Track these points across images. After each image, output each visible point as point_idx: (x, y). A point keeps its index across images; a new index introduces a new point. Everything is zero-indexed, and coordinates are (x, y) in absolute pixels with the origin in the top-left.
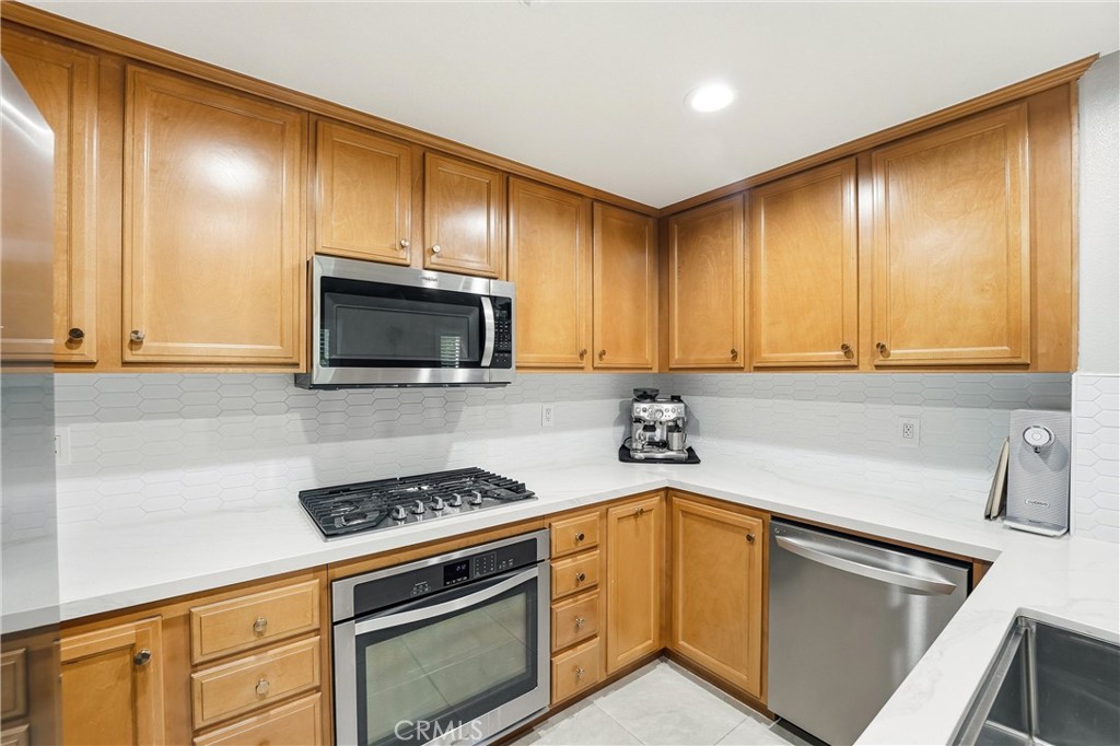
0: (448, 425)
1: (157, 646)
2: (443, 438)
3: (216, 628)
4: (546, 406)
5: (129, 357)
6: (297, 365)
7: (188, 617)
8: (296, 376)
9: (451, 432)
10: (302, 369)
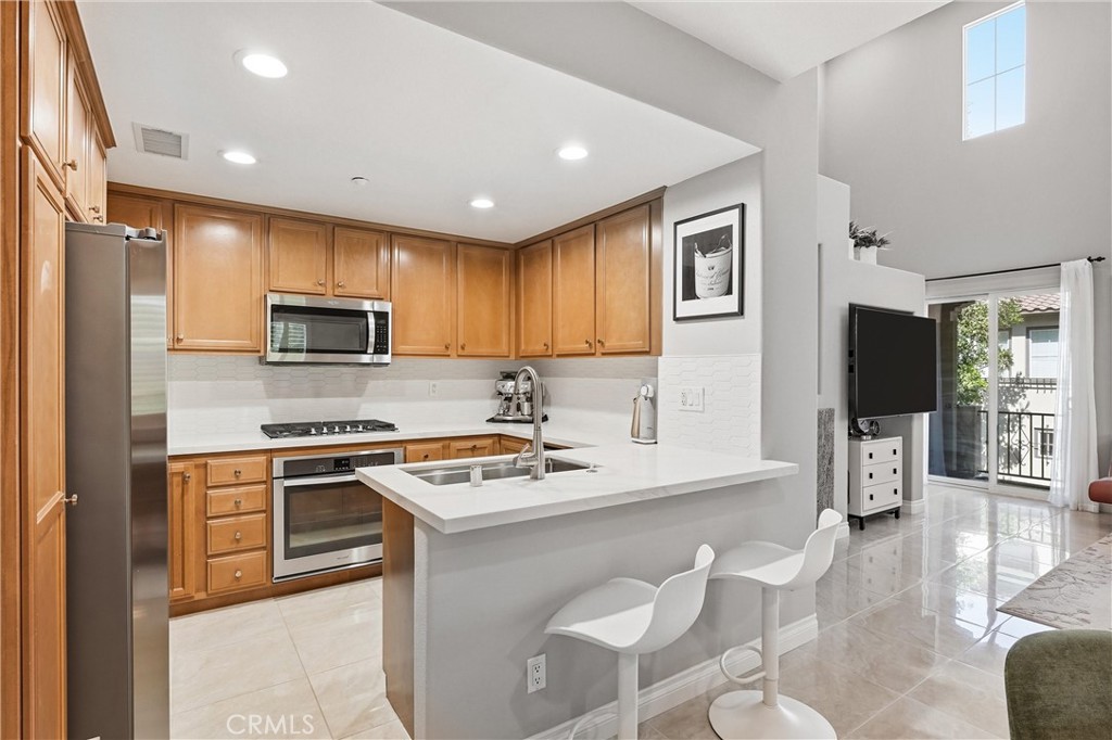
0: (358, 391)
1: (193, 475)
2: (355, 400)
3: (220, 471)
4: (432, 382)
5: (176, 347)
6: (259, 351)
7: (206, 465)
8: (260, 358)
9: (359, 396)
10: (262, 354)
